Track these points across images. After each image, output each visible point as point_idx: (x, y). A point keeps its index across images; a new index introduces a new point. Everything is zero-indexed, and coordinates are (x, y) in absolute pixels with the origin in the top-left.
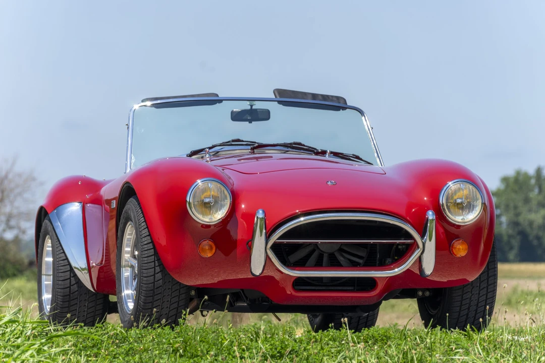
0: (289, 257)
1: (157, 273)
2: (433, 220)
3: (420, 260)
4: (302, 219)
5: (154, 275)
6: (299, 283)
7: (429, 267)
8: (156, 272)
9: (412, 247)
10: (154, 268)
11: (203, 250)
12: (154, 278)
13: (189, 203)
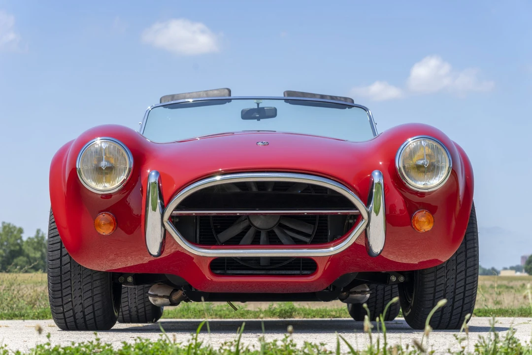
0: (218, 235)
1: (65, 255)
2: (379, 183)
3: (365, 233)
5: (61, 258)
6: (217, 265)
7: (377, 244)
8: (63, 254)
9: (358, 217)
10: (61, 249)
11: (99, 225)
12: (61, 261)
13: (79, 169)
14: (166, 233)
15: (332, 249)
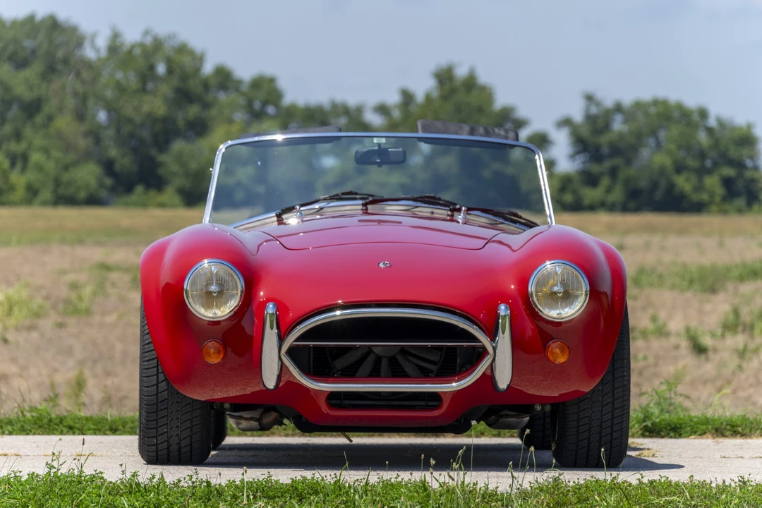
0: (334, 362)
1: (161, 382)
2: (505, 316)
3: (492, 367)
4: (338, 313)
5: (157, 385)
7: (503, 379)
8: (160, 380)
9: (482, 353)
10: (157, 375)
11: (209, 354)
12: (157, 387)
13: (187, 291)
14: (282, 367)
15: (454, 384)
